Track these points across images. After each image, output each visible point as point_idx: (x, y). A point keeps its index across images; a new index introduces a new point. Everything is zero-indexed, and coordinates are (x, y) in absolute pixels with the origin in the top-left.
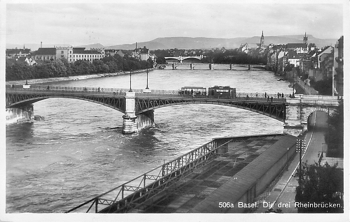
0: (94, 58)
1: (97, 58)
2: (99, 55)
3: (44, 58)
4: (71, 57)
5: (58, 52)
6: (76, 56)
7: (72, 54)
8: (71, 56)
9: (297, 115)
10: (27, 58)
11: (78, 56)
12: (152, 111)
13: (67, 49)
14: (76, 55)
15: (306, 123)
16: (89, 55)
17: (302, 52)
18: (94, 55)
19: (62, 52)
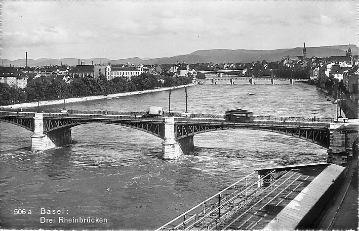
0: (133, 75)
1: (135, 75)
2: (138, 72)
3: (82, 76)
4: (109, 75)
5: (96, 70)
6: (114, 74)
7: (109, 72)
8: (109, 73)
9: (341, 142)
10: (65, 77)
11: (116, 73)
12: (192, 137)
13: (105, 66)
14: (113, 72)
15: (352, 149)
16: (127, 72)
17: (346, 66)
18: (133, 72)
19: (100, 70)
